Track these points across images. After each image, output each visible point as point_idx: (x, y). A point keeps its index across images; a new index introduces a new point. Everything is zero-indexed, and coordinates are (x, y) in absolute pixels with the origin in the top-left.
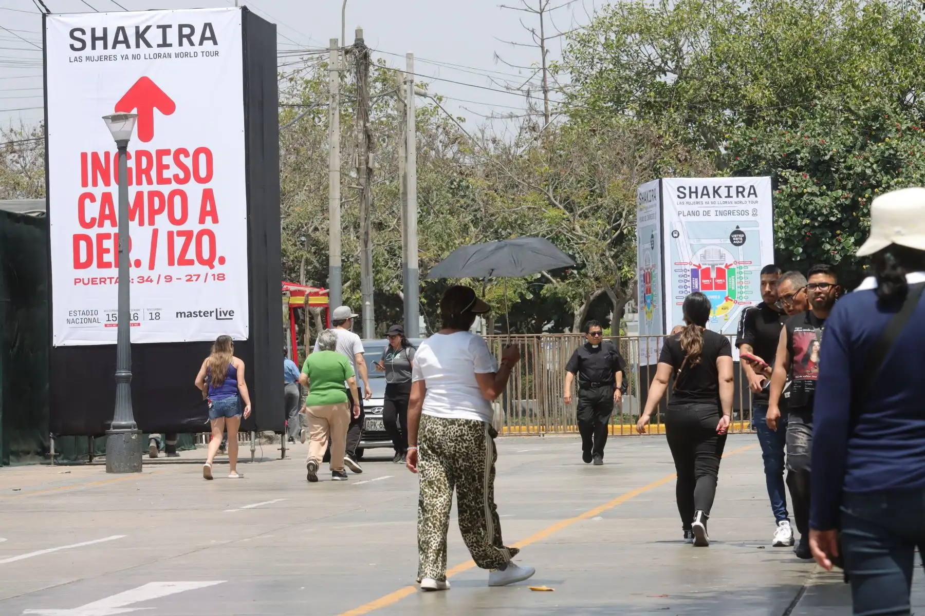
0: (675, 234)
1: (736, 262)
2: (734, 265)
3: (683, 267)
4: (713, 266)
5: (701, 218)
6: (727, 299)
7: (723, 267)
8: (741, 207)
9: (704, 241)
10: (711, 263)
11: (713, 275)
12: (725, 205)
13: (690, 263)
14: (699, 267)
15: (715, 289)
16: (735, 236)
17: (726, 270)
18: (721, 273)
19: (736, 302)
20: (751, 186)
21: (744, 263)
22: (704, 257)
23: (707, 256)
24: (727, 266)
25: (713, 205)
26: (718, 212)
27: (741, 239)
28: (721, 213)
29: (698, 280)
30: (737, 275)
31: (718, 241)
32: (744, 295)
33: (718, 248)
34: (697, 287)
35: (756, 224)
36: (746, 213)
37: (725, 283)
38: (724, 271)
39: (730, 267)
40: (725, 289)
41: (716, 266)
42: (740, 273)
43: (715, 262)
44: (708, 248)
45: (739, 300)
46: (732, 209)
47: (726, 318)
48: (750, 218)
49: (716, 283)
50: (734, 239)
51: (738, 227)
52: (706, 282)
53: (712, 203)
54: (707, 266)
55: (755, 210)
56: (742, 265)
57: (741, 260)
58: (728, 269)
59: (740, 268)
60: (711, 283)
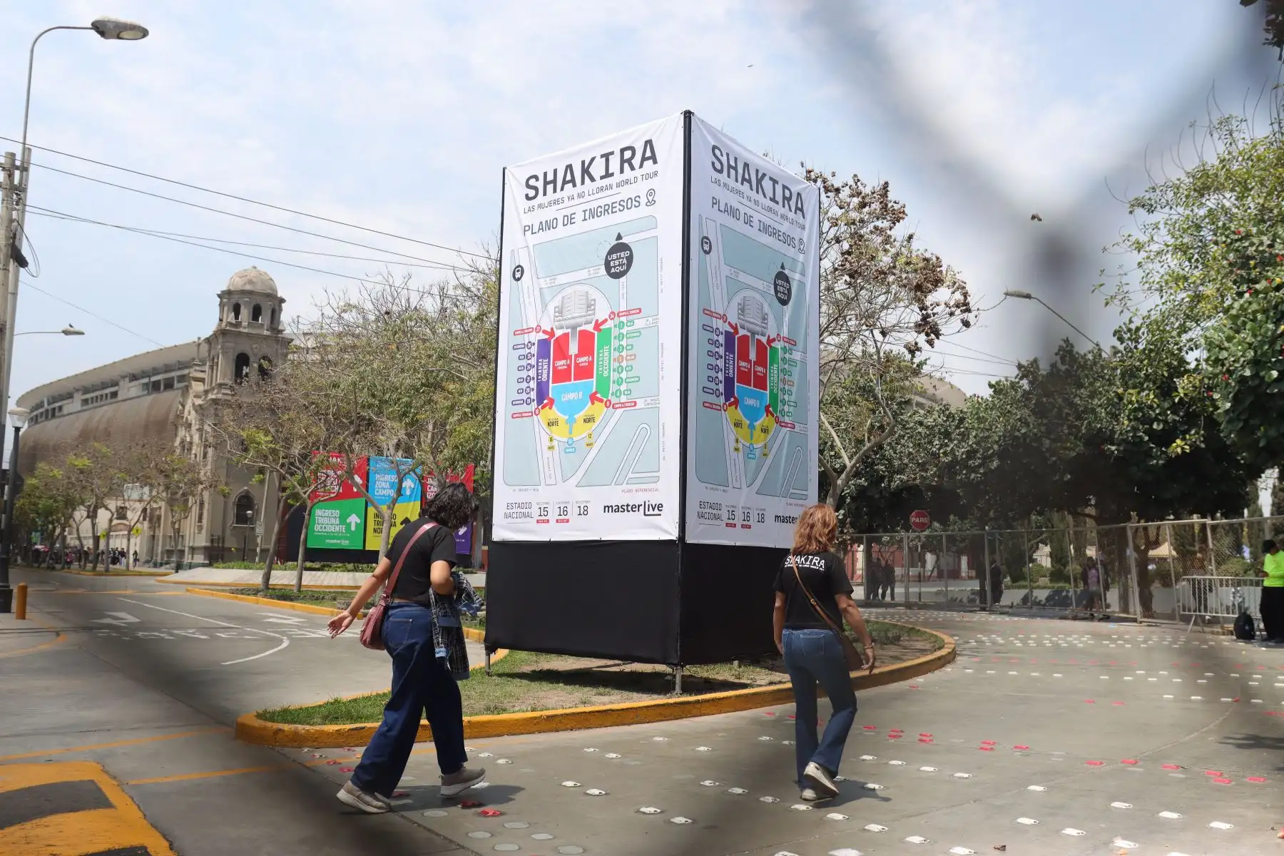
0: (518, 273)
1: (613, 315)
2: (609, 321)
3: (526, 338)
4: (574, 328)
5: (561, 232)
6: (593, 398)
7: (590, 328)
8: (626, 192)
9: (562, 279)
10: (572, 322)
11: (573, 349)
12: (600, 195)
13: (538, 329)
14: (552, 333)
15: (575, 380)
16: (614, 256)
17: (596, 333)
18: (587, 341)
19: (608, 404)
20: (647, 142)
21: (628, 313)
22: (561, 312)
23: (564, 310)
24: (597, 326)
25: (582, 200)
26: (587, 213)
27: (625, 261)
28: (593, 214)
29: (549, 362)
30: (615, 343)
31: (583, 274)
32: (623, 387)
33: (584, 288)
34: (545, 376)
35: (653, 222)
36: (634, 202)
37: (591, 363)
38: (594, 334)
39: (602, 327)
40: (592, 377)
41: (578, 329)
42: (620, 337)
43: (579, 320)
44: (569, 290)
45: (614, 400)
46: (609, 201)
47: (590, 441)
48: (643, 211)
49: (577, 365)
50: (612, 264)
51: (619, 237)
52: (561, 364)
53: (580, 196)
54: (566, 331)
55: (651, 192)
56: (624, 319)
57: (623, 308)
58: (599, 330)
59: (621, 325)
60: (569, 366)
